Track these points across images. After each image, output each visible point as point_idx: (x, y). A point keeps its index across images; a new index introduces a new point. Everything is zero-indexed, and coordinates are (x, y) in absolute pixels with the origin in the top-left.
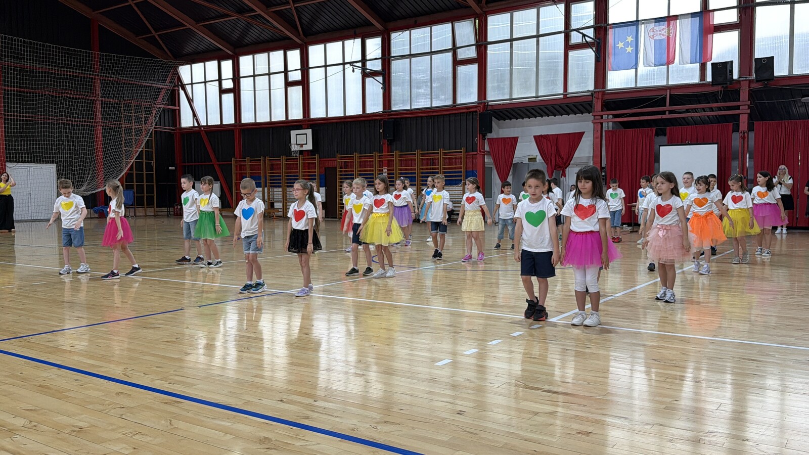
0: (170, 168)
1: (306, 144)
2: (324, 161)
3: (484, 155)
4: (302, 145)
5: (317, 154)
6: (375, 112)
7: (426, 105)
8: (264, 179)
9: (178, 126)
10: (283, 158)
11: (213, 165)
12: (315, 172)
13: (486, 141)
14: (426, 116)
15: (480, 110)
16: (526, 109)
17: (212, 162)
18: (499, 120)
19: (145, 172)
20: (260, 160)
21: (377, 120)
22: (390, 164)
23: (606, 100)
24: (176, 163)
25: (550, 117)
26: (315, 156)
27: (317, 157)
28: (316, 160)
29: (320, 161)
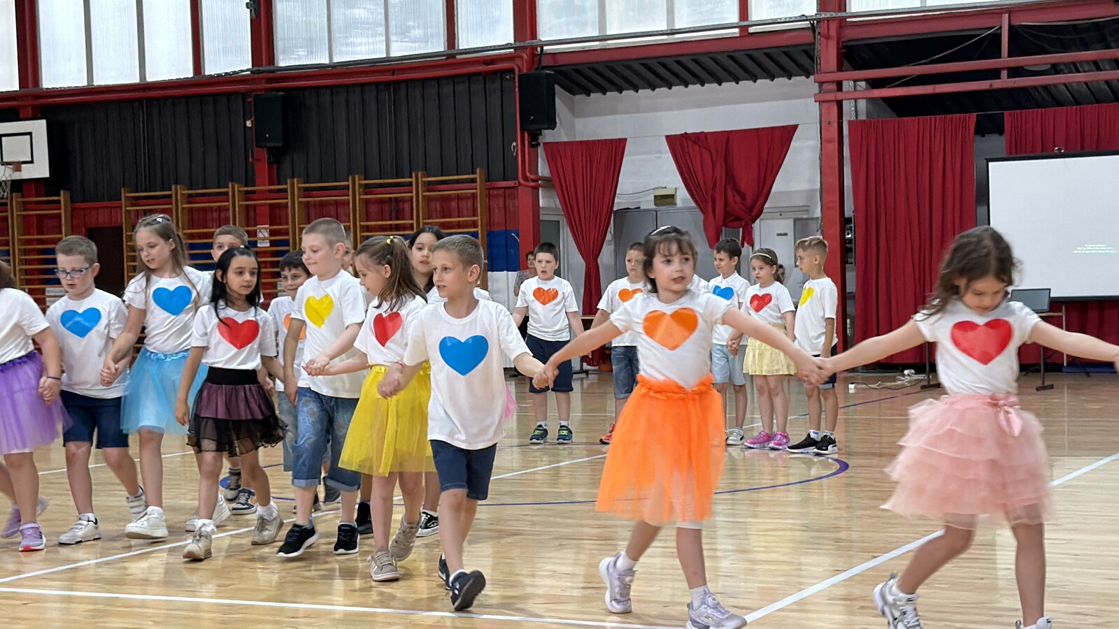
1: (32, 162)
2: (85, 209)
3: (536, 188)
4: (17, 166)
5: (64, 189)
6: (229, 70)
7: (374, 52)
13: (540, 150)
14: (377, 84)
15: (521, 66)
16: (643, 64)
18: (574, 95)
21: (236, 93)
22: (276, 215)
23: (849, 41)
25: (707, 85)
26: (59, 195)
27: (63, 197)
28: (63, 207)
29: (73, 209)
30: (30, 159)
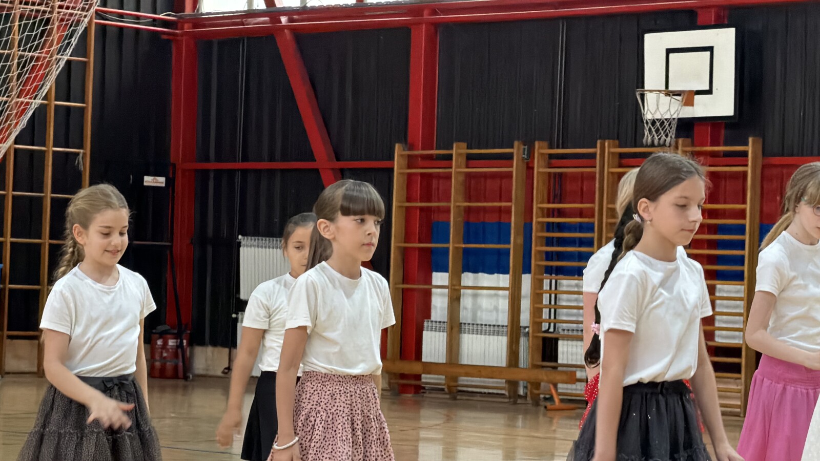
0: (148, 180)
1: (709, 92)
2: (783, 166)
4: (688, 97)
5: (754, 136)
8: (520, 241)
9: (188, 11)
10: (608, 149)
11: (316, 171)
12: (742, 214)
17: (314, 160)
19: (48, 195)
20: (510, 157)
24: (172, 160)
26: (746, 144)
27: (751, 148)
28: (750, 163)
29: (764, 167)
30: (707, 88)
